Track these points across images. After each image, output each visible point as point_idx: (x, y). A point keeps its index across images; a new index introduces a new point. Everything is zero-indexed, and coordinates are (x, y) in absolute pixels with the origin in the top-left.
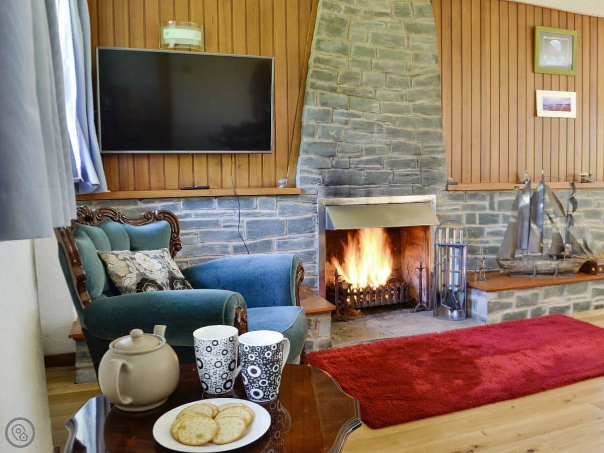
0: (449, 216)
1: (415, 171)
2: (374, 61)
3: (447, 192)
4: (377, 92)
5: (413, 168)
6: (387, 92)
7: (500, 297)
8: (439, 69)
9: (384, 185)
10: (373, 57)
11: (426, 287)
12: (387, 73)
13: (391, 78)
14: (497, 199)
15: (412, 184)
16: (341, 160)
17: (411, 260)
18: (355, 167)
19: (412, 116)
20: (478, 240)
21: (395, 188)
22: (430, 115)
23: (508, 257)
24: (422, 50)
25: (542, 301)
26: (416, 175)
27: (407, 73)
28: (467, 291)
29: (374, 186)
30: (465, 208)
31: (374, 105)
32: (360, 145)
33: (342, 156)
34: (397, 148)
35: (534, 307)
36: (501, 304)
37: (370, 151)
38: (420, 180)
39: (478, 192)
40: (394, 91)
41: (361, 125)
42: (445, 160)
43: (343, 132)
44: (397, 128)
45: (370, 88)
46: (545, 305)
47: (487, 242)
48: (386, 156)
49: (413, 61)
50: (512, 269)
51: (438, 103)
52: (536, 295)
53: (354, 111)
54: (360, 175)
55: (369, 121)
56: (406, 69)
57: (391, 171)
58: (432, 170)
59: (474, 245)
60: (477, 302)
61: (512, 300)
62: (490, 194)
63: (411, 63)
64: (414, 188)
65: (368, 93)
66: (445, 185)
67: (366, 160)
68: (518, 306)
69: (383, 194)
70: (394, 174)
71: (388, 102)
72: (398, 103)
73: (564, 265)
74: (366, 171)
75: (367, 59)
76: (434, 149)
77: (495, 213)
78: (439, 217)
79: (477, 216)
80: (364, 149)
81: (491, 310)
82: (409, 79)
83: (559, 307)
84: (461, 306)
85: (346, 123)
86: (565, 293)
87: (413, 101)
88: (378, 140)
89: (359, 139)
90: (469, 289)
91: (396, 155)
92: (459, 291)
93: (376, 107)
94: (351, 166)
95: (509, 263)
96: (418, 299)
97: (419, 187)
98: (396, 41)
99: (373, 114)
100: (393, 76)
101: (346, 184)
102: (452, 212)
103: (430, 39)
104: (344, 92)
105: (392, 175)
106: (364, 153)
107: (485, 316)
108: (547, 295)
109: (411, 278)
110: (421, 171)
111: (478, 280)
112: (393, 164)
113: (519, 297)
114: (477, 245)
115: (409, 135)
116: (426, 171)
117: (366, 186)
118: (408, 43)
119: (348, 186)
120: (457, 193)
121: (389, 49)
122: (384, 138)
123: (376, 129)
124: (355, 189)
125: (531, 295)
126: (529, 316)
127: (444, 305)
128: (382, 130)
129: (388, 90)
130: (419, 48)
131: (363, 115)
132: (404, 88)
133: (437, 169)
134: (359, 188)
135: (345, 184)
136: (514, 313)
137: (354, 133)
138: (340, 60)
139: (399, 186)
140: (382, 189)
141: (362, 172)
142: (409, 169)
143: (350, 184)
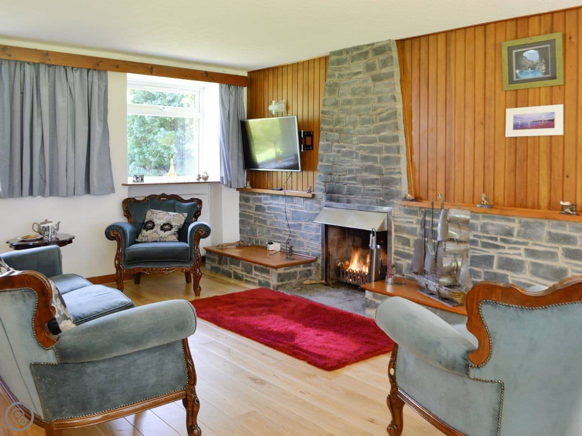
0: (405, 227)
1: (379, 188)
2: (353, 107)
3: (403, 207)
4: (355, 129)
5: (377, 185)
6: (361, 129)
9: (358, 196)
10: (352, 105)
12: (361, 115)
15: (376, 198)
16: (335, 177)
18: (342, 182)
19: (378, 144)
21: (365, 199)
22: (390, 143)
24: (383, 93)
26: (379, 190)
27: (373, 113)
29: (352, 196)
30: (419, 222)
32: (345, 167)
33: (336, 174)
34: (367, 169)
37: (351, 171)
38: (382, 195)
40: (365, 127)
41: (347, 153)
42: (400, 180)
43: (337, 158)
44: (367, 155)
45: (350, 127)
48: (359, 175)
49: (377, 103)
53: (343, 144)
54: (344, 188)
55: (351, 150)
56: (373, 109)
57: (362, 187)
58: (391, 188)
64: (378, 201)
65: (350, 130)
67: (348, 177)
69: (358, 203)
71: (362, 136)
72: (369, 136)
75: (348, 107)
76: (393, 170)
80: (347, 170)
82: (375, 117)
85: (339, 152)
87: (378, 133)
88: (356, 163)
89: (345, 163)
91: (366, 174)
93: (355, 140)
94: (340, 181)
97: (381, 200)
98: (366, 90)
99: (353, 145)
100: (364, 117)
102: (407, 224)
103: (390, 83)
104: (337, 131)
105: (363, 189)
106: (347, 172)
110: (382, 188)
112: (364, 182)
115: (375, 160)
116: (385, 188)
117: (347, 196)
118: (374, 90)
120: (411, 208)
121: (361, 97)
122: (359, 162)
123: (354, 155)
124: (341, 197)
128: (358, 156)
129: (362, 127)
130: (381, 92)
131: (347, 146)
132: (371, 125)
133: (395, 187)
134: (343, 197)
135: (336, 193)
137: (343, 158)
138: (334, 110)
139: (368, 198)
140: (357, 199)
141: (346, 186)
142: (375, 186)
143: (338, 194)
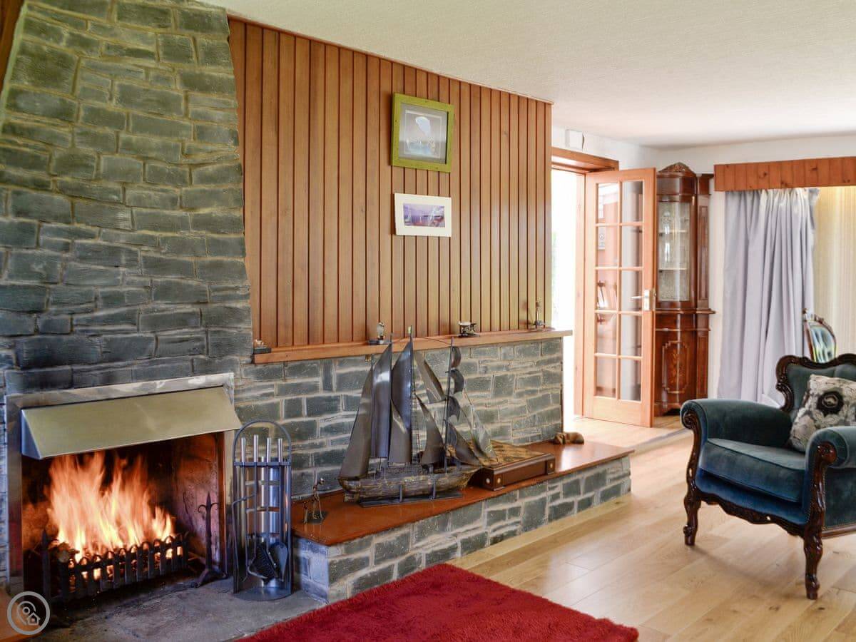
0: (257, 407)
1: (198, 333)
2: (123, 136)
3: (253, 366)
4: (127, 192)
5: (193, 328)
6: (146, 192)
7: (348, 551)
8: (240, 156)
9: (138, 362)
10: (121, 128)
11: (218, 535)
12: (148, 158)
13: (153, 168)
14: (336, 371)
15: (191, 357)
16: (54, 318)
17: (190, 487)
18: (83, 331)
19: (191, 234)
20: (307, 442)
21: (160, 366)
22: (223, 233)
23: (357, 473)
24: (212, 121)
25: (415, 546)
26: (199, 339)
27: (184, 161)
28: (292, 544)
29: (121, 363)
30: (284, 391)
31: (121, 215)
32: (93, 288)
33: (56, 311)
34: (164, 292)
35: (403, 558)
36: (352, 563)
37: (111, 300)
38: (205, 349)
39: (304, 362)
40: (158, 191)
41: (96, 252)
42: (249, 312)
43: (59, 266)
44: (162, 256)
45: (113, 185)
46: (420, 551)
47: (321, 445)
48: (141, 307)
49: (194, 138)
50: (364, 493)
51: (238, 214)
52: (406, 536)
53: (83, 227)
54: (92, 345)
55: (111, 245)
56: (183, 153)
57: (152, 335)
58: (227, 330)
59: (300, 452)
60: (309, 564)
61: (369, 553)
62: (325, 364)
63: (190, 143)
64: (195, 364)
65: (110, 193)
66: (249, 354)
67: (104, 316)
68: (377, 562)
69: (137, 377)
70: (157, 339)
71: (148, 211)
72: (167, 212)
73: (446, 480)
74: (104, 336)
75: (109, 131)
76: (229, 292)
77: (332, 395)
78: (240, 412)
79: (304, 403)
80: (100, 296)
81: (334, 576)
82: (187, 170)
83: (441, 551)
84: (283, 571)
85: (66, 248)
86: (449, 526)
87: (192, 209)
88: (128, 279)
89: (91, 277)
90: (295, 539)
91: (161, 305)
92: (277, 543)
93: (125, 220)
94: (75, 329)
95: (359, 483)
96: (204, 561)
97: (204, 360)
98: (166, 103)
99: (119, 232)
100: (159, 165)
101: (65, 364)
102: (261, 400)
103: (225, 103)
104: (62, 190)
105: (154, 341)
106: (100, 303)
107: (325, 588)
108: (421, 536)
109: (190, 519)
110: (207, 332)
111: (310, 520)
112: (157, 322)
113: (379, 545)
114: (305, 452)
115: (185, 269)
116: (215, 332)
117: (103, 365)
118: (187, 108)
119: (68, 367)
120: (271, 367)
121: (151, 116)
122: (139, 276)
123: (123, 259)
124: (81, 371)
125: (398, 538)
126: (395, 576)
127: (250, 572)
128: (136, 261)
129: (149, 189)
130: (205, 117)
131: (99, 233)
132: (177, 187)
133: (236, 328)
134: (89, 370)
135: (62, 364)
136: (372, 574)
137: (82, 266)
138: (56, 130)
139: (168, 362)
140: (135, 368)
141: (96, 340)
142: (186, 330)
143: (71, 363)
